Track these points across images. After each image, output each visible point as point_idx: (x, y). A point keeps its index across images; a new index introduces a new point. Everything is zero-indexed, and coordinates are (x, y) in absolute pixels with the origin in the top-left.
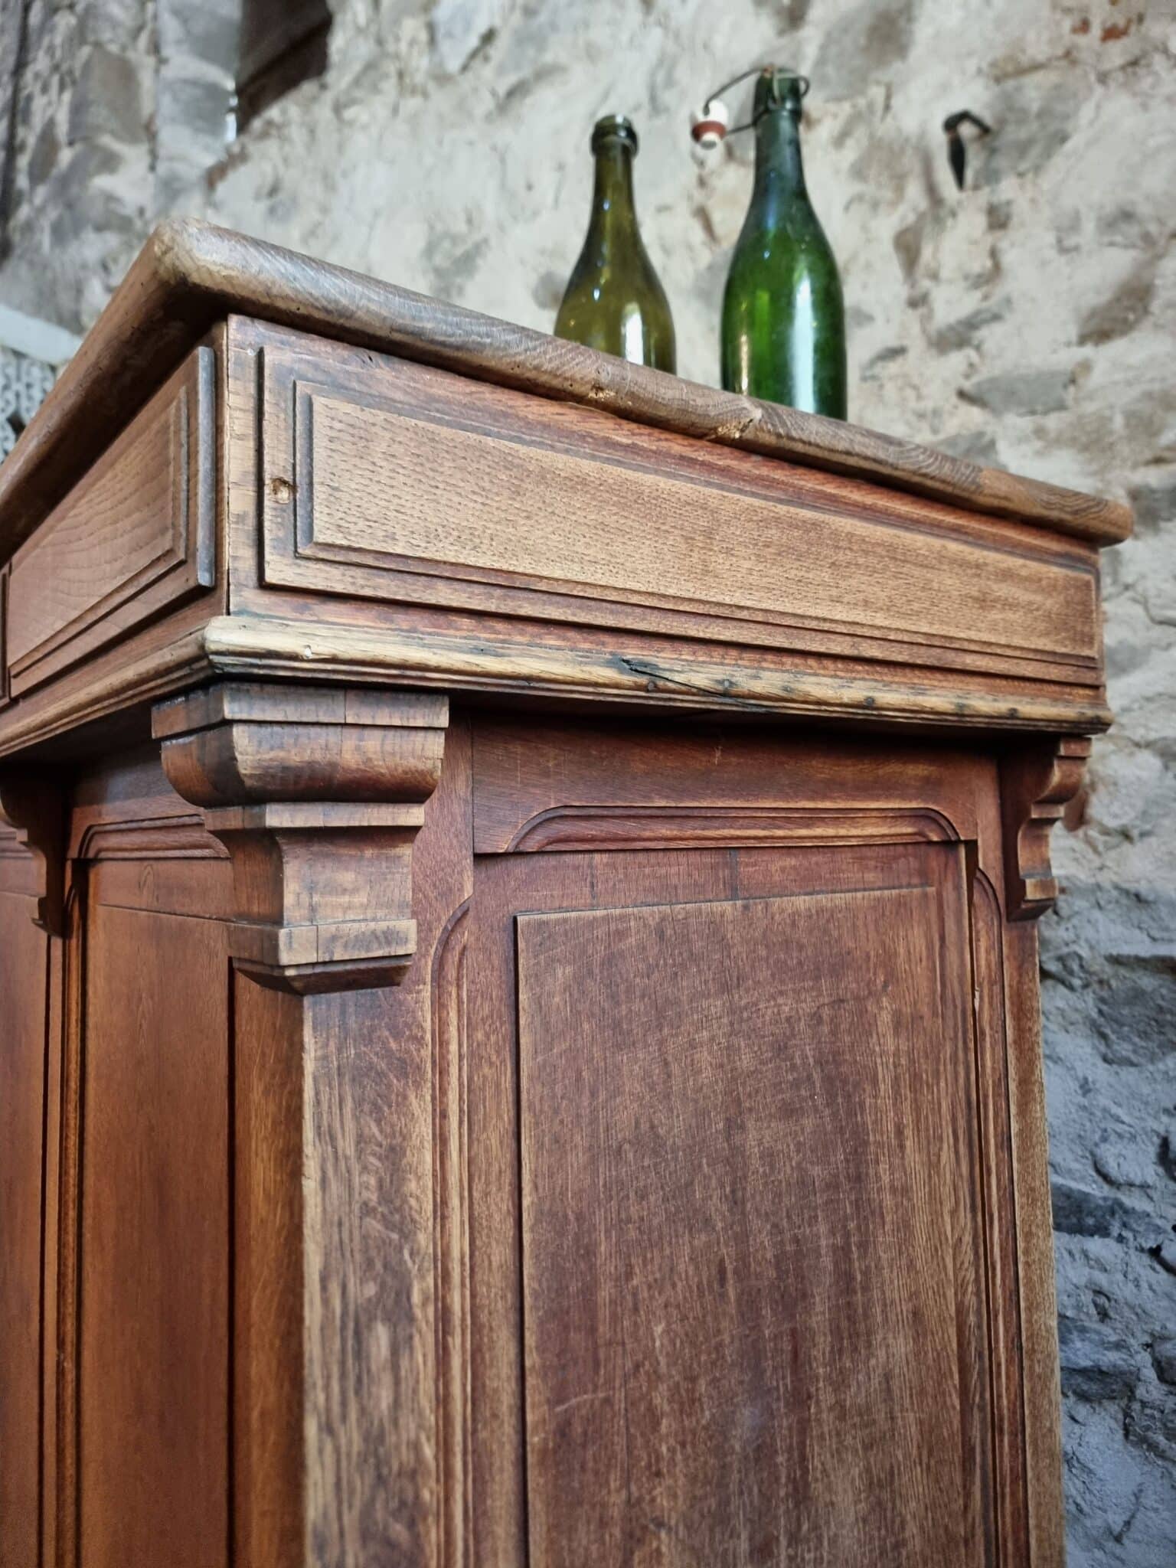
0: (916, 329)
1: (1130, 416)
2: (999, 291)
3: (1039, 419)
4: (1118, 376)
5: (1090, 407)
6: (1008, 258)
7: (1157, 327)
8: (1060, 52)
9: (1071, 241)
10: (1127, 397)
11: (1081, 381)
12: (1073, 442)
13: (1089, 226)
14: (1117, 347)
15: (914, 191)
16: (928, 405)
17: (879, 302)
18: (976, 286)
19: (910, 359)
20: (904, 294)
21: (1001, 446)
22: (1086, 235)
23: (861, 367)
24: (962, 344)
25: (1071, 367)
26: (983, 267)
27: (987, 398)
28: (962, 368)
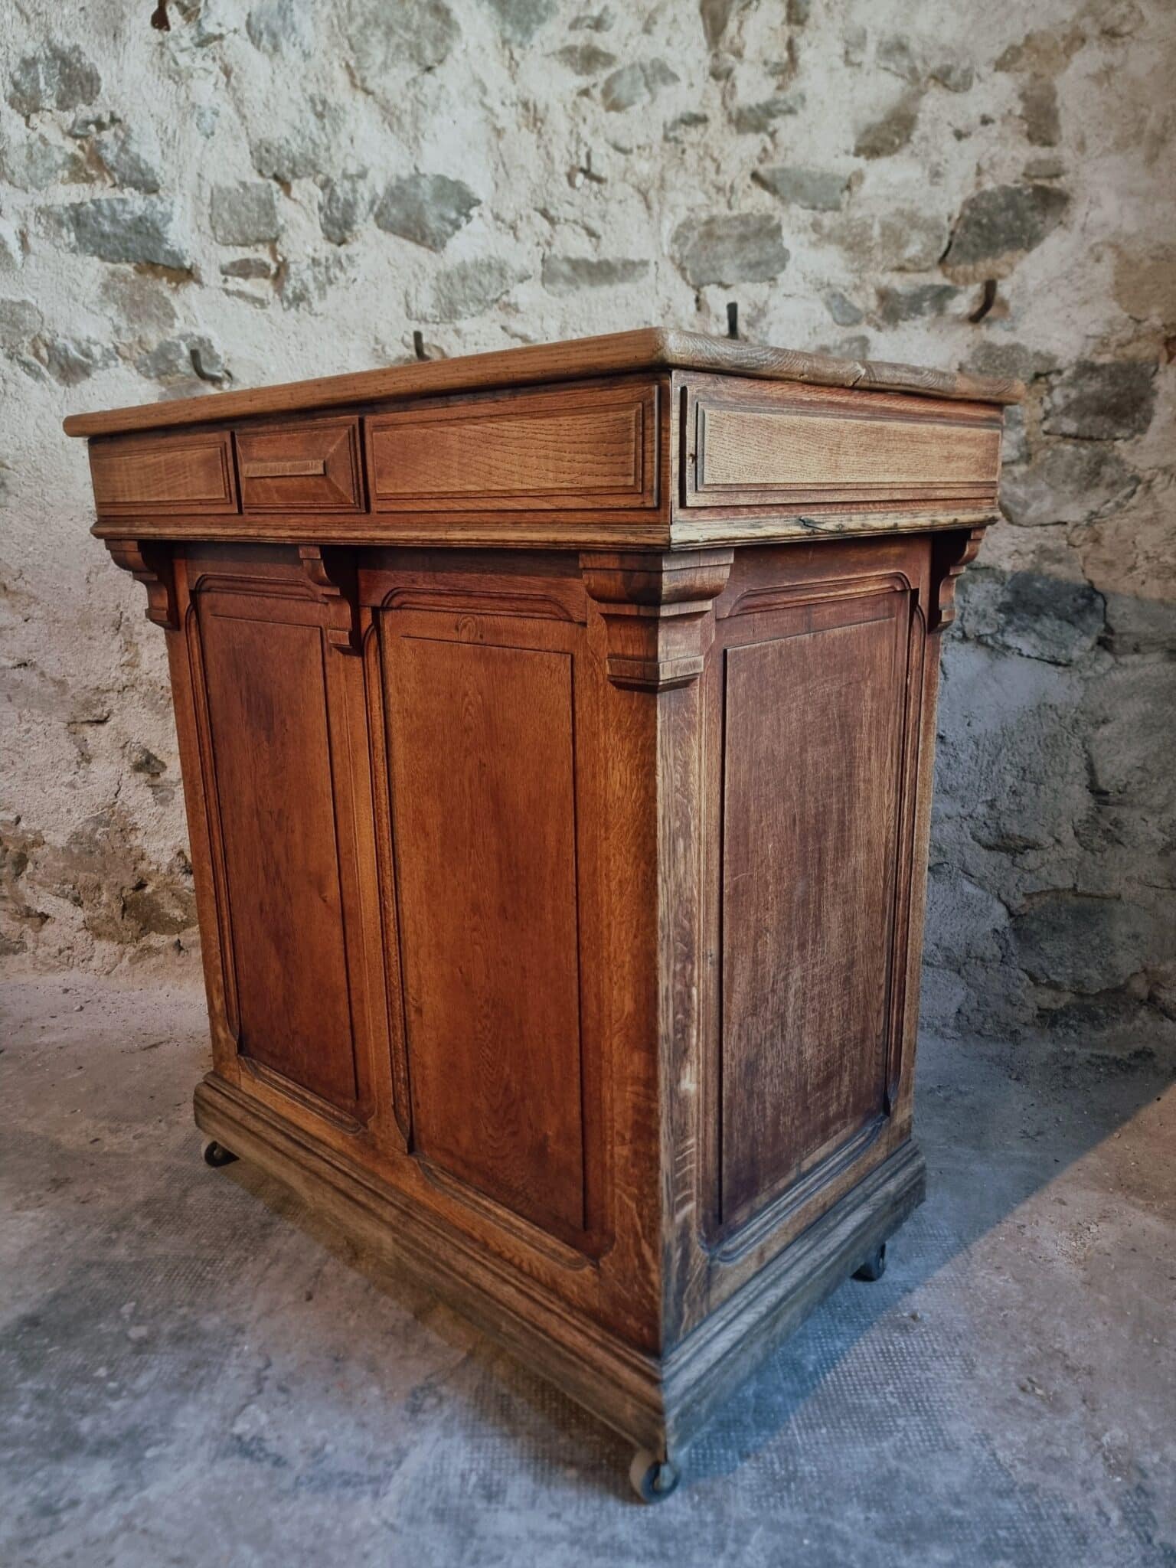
0: (717, 102)
1: (886, 227)
2: (796, 86)
3: (817, 213)
4: (882, 191)
5: (858, 214)
6: (805, 56)
7: (913, 154)
9: (856, 57)
10: (884, 210)
11: (855, 189)
12: (841, 240)
13: (872, 47)
14: (883, 165)
16: (725, 180)
17: (683, 63)
18: (773, 74)
19: (711, 130)
20: (708, 61)
21: (785, 232)
22: (869, 54)
23: (665, 125)
24: (759, 128)
25: (848, 174)
26: (781, 57)
27: (779, 186)
28: (757, 151)
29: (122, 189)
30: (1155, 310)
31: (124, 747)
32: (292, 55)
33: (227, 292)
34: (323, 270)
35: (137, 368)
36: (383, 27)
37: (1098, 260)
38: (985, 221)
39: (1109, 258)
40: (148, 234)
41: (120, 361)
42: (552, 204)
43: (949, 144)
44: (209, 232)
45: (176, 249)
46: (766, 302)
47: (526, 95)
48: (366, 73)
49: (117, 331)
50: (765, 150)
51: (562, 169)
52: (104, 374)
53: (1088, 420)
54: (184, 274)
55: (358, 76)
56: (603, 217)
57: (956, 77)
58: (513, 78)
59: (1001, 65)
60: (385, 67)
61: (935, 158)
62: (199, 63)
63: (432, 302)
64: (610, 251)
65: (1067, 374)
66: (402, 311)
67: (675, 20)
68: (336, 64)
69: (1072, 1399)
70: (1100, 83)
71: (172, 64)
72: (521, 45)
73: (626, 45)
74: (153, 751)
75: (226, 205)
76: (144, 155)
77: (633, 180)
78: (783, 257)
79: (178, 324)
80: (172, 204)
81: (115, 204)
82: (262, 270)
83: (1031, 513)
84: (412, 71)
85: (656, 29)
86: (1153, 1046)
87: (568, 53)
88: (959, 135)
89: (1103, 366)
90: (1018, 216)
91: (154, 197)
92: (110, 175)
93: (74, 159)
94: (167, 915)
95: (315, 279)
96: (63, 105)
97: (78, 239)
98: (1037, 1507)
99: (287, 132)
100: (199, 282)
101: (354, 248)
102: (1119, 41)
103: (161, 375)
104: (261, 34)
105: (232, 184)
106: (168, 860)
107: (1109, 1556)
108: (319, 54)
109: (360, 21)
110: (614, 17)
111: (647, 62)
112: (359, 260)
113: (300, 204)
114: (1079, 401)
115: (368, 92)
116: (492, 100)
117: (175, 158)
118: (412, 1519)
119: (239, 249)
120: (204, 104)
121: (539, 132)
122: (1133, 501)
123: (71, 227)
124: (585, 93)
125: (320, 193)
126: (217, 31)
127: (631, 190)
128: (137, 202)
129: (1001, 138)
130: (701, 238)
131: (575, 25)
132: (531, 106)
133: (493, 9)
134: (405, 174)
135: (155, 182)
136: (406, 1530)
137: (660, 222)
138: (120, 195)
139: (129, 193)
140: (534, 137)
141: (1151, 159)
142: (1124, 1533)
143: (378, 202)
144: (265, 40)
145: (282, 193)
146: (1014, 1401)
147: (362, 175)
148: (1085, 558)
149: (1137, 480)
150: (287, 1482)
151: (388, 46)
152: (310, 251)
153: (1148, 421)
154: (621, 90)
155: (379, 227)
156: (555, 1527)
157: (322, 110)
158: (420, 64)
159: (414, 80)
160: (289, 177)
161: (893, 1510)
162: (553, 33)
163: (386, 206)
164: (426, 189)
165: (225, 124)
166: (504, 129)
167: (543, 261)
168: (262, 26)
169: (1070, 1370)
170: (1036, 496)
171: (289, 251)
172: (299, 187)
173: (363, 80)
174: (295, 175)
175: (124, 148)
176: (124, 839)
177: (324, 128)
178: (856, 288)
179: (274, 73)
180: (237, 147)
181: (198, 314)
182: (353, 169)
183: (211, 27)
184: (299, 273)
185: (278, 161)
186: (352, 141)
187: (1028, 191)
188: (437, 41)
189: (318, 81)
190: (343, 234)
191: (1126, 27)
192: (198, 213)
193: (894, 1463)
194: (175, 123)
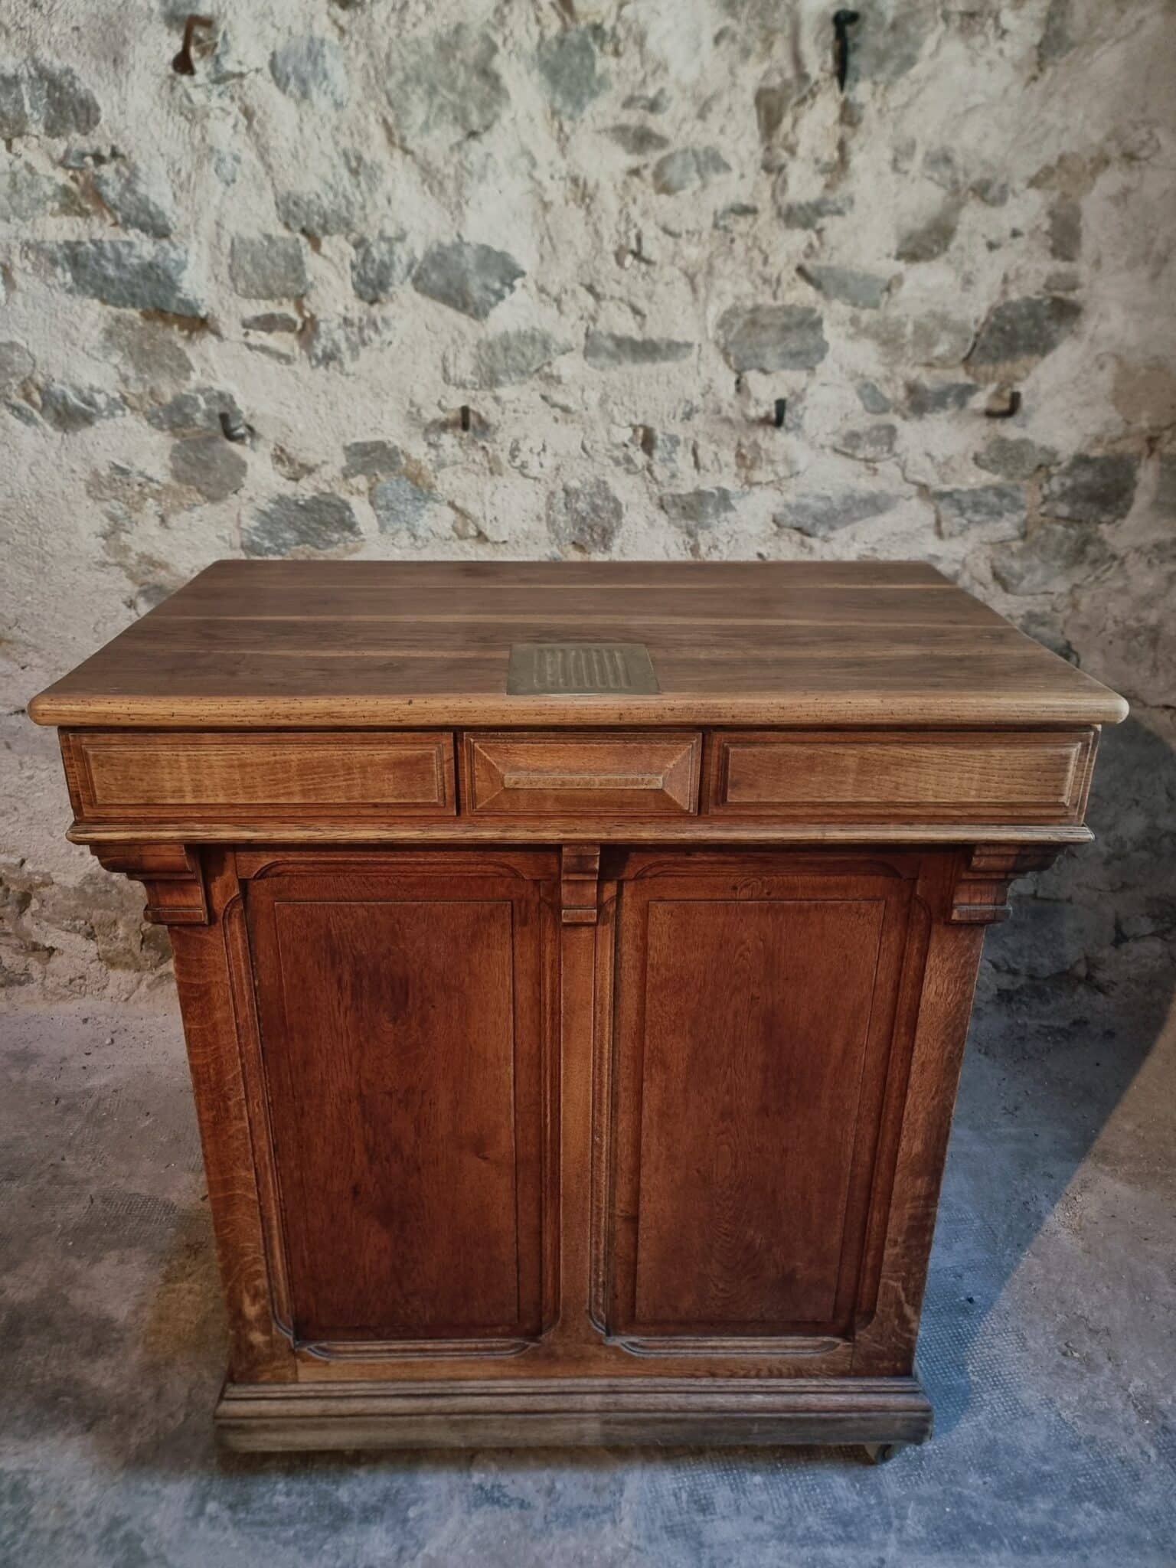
0: (767, 195)
1: (918, 327)
2: (845, 188)
3: (856, 311)
4: (918, 294)
5: (894, 313)
6: (857, 161)
7: (949, 261)
9: (904, 165)
10: (919, 311)
11: (894, 291)
12: (876, 336)
13: (919, 156)
14: (921, 269)
15: (780, 50)
16: (772, 271)
17: (735, 152)
18: (823, 172)
19: (760, 222)
20: (760, 154)
21: (826, 325)
22: (915, 163)
23: (715, 213)
24: (806, 225)
25: (888, 278)
26: (831, 156)
27: (824, 283)
28: (804, 246)
29: (126, 229)
30: (1145, 414)
32: (322, 103)
33: (250, 347)
34: (355, 330)
35: (149, 420)
36: (426, 86)
37: (1102, 367)
38: (1008, 328)
39: (1111, 366)
40: (159, 280)
41: (128, 411)
42: (599, 281)
43: (982, 253)
44: (228, 281)
45: (191, 298)
46: (804, 390)
47: (577, 171)
48: (405, 132)
49: (125, 380)
50: (811, 246)
51: (610, 247)
52: (111, 422)
53: (1079, 506)
54: (198, 324)
55: (397, 133)
56: (650, 297)
57: (994, 191)
58: (563, 151)
59: (1034, 182)
60: (426, 127)
61: (968, 267)
62: (215, 102)
63: (470, 368)
64: (655, 331)
65: (1065, 465)
66: (438, 376)
67: (730, 110)
68: (372, 118)
69: (1102, 1359)
70: (1117, 205)
71: (185, 101)
72: (571, 118)
73: (679, 129)
75: (249, 257)
76: (153, 197)
77: (681, 263)
78: (822, 349)
79: (195, 376)
80: (186, 252)
81: (120, 246)
82: (287, 325)
83: (1025, 584)
84: (456, 134)
85: (710, 116)
86: (1087, 1014)
87: (620, 132)
88: (992, 246)
89: (1096, 459)
90: (1037, 324)
91: (165, 243)
92: (110, 211)
93: (66, 191)
95: (348, 339)
96: (53, 130)
97: (75, 279)
98: (1099, 1455)
99: (318, 187)
100: (217, 333)
101: (390, 310)
102: (1135, 164)
103: (174, 428)
104: (288, 79)
105: (254, 235)
107: (1156, 1486)
108: (352, 106)
109: (399, 75)
110: (670, 100)
111: (699, 148)
112: (395, 323)
113: (331, 260)
114: (1073, 489)
115: (406, 151)
116: (541, 173)
117: (189, 203)
118: (651, 1539)
119: (262, 302)
120: (224, 149)
121: (588, 208)
122: (1109, 574)
123: (67, 266)
124: (635, 172)
125: (353, 252)
126: (237, 69)
127: (678, 273)
128: (146, 248)
129: (1028, 251)
130: (745, 325)
131: (629, 103)
132: (581, 182)
133: (543, 77)
134: (447, 241)
135: (166, 227)
136: (649, 1548)
137: (706, 306)
138: (125, 238)
139: (134, 234)
140: (582, 213)
141: (1155, 276)
142: (1162, 1467)
143: (416, 267)
144: (293, 86)
145: (309, 247)
146: (1060, 1365)
147: (401, 238)
148: (1065, 622)
149: (1114, 557)
150: (538, 1522)
151: (430, 106)
152: (340, 309)
153: (1128, 507)
154: (673, 173)
155: (417, 289)
156: (762, 1529)
157: (356, 166)
158: (464, 128)
159: (459, 145)
160: (319, 232)
161: (1001, 1473)
162: (604, 109)
163: (426, 270)
164: (469, 260)
165: (247, 172)
166: (551, 203)
167: (587, 335)
168: (290, 69)
169: (1093, 1332)
170: (1031, 569)
171: (318, 308)
172: (329, 243)
173: (403, 139)
174: (326, 231)
175: (129, 185)
177: (358, 185)
178: (888, 380)
179: (301, 120)
180: (261, 196)
181: (216, 367)
182: (390, 231)
183: (229, 65)
184: (329, 332)
185: (307, 215)
186: (389, 201)
187: (1048, 302)
188: (484, 106)
189: (352, 134)
190: (377, 294)
191: (1144, 153)
192: (215, 262)
193: (990, 1433)
194: (189, 165)
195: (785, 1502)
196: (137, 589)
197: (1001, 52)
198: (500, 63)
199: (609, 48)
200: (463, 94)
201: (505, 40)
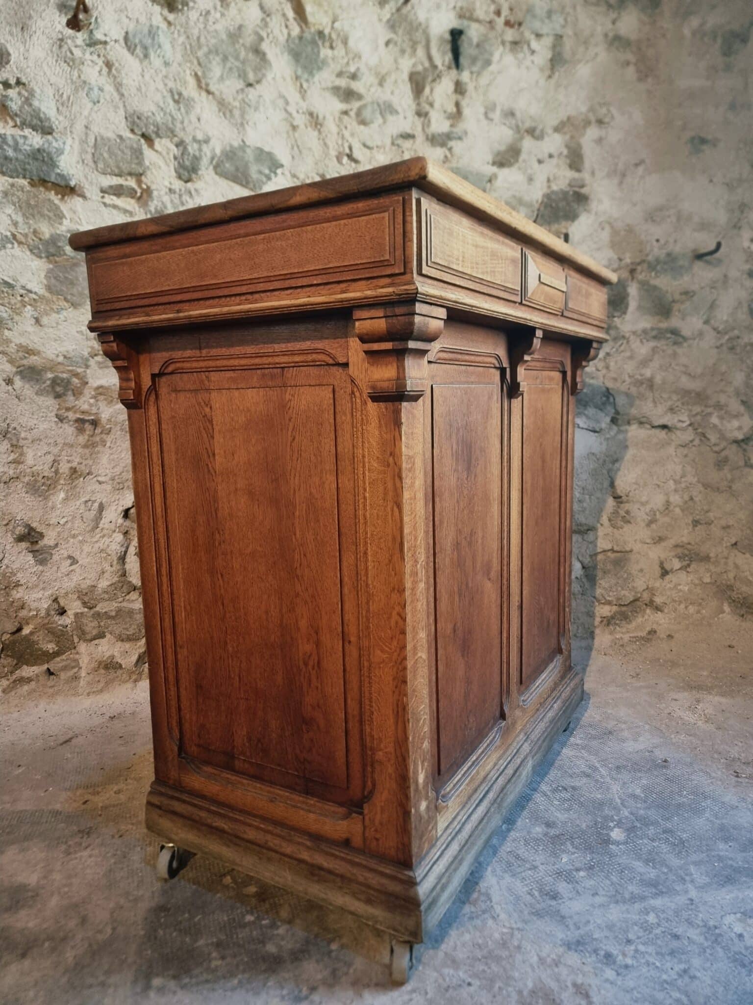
0: (419, 128)
2: (462, 126)
4: (505, 185)
6: (466, 111)
7: (519, 169)
8: (488, 19)
9: (491, 115)
10: (507, 195)
11: (493, 182)
13: (498, 112)
14: (506, 171)
15: (421, 52)
17: (400, 104)
18: (448, 118)
19: (417, 143)
20: (414, 106)
22: (497, 115)
23: (392, 137)
24: (443, 145)
25: (489, 174)
26: (452, 110)
28: (442, 157)
29: (22, 129)
30: (628, 255)
31: (7, 524)
32: (157, 62)
33: (105, 204)
34: (177, 196)
35: (31, 251)
36: (221, 56)
37: (603, 229)
38: (554, 205)
39: (608, 228)
40: (43, 161)
41: (16, 245)
42: (327, 172)
43: (535, 165)
44: (91, 164)
45: (65, 173)
47: (312, 109)
48: (209, 81)
49: (15, 224)
50: (446, 157)
51: (333, 153)
52: (3, 252)
54: (68, 190)
55: (203, 82)
57: (537, 132)
58: (303, 98)
59: (557, 130)
60: (222, 79)
61: (529, 171)
62: (88, 56)
67: (396, 82)
68: (188, 72)
70: (598, 145)
71: (68, 53)
72: (307, 81)
73: (369, 90)
74: (34, 525)
75: (106, 148)
76: (43, 109)
77: (374, 164)
79: (66, 222)
80: (64, 143)
81: (18, 138)
82: (131, 193)
84: (240, 84)
85: (385, 85)
86: (655, 627)
87: (336, 90)
88: (540, 162)
90: (568, 204)
91: (50, 137)
92: (12, 119)
94: (41, 649)
95: (172, 201)
99: (153, 108)
100: (83, 197)
101: (199, 185)
102: (603, 125)
103: (49, 256)
104: (136, 46)
105: (111, 135)
106: (46, 606)
108: (175, 65)
109: (205, 49)
110: (363, 74)
111: (381, 102)
112: (202, 192)
113: (160, 153)
115: (209, 92)
116: (292, 109)
117: (68, 113)
118: (526, 922)
119: (114, 177)
120: (93, 82)
121: (319, 130)
122: (622, 348)
124: (346, 113)
125: (175, 149)
126: (103, 38)
128: (36, 140)
129: (558, 166)
131: (340, 75)
132: (315, 115)
133: (290, 57)
134: (236, 144)
135: (51, 128)
136: (527, 927)
138: (22, 133)
139: (27, 132)
140: (316, 133)
141: (621, 183)
143: (216, 159)
144: (139, 51)
145: (147, 146)
146: (737, 782)
147: (207, 141)
148: (604, 377)
149: (624, 337)
151: (224, 67)
152: (167, 184)
153: (627, 308)
154: (367, 114)
155: (216, 173)
157: (178, 98)
158: (245, 81)
159: (242, 90)
160: (153, 136)
161: (737, 839)
162: (326, 77)
163: (222, 161)
164: (250, 155)
165: (108, 97)
166: (298, 126)
168: (137, 41)
171: (152, 182)
172: (159, 143)
173: (207, 85)
174: (158, 136)
175: (27, 101)
176: (8, 594)
177: (179, 109)
179: (143, 71)
180: (116, 112)
181: (81, 217)
182: (200, 136)
183: (99, 35)
184: (160, 196)
185: (146, 125)
186: (199, 120)
187: (571, 193)
188: (257, 69)
189: (175, 80)
190: (190, 175)
191: (606, 120)
192: (83, 151)
193: (718, 821)
194: (69, 91)
195: (608, 882)
196: (14, 370)
197: (533, 62)
198: (265, 46)
199: (327, 44)
200: (243, 63)
201: (268, 35)
